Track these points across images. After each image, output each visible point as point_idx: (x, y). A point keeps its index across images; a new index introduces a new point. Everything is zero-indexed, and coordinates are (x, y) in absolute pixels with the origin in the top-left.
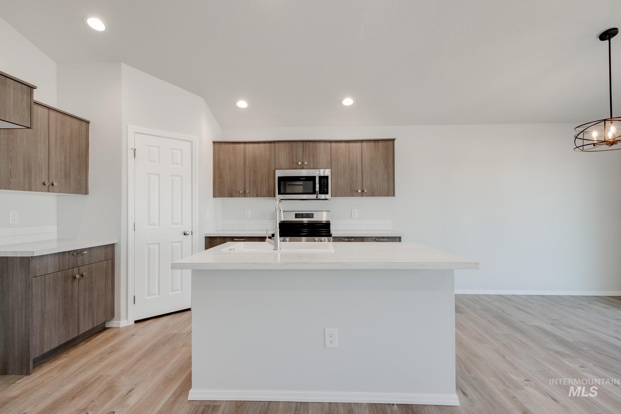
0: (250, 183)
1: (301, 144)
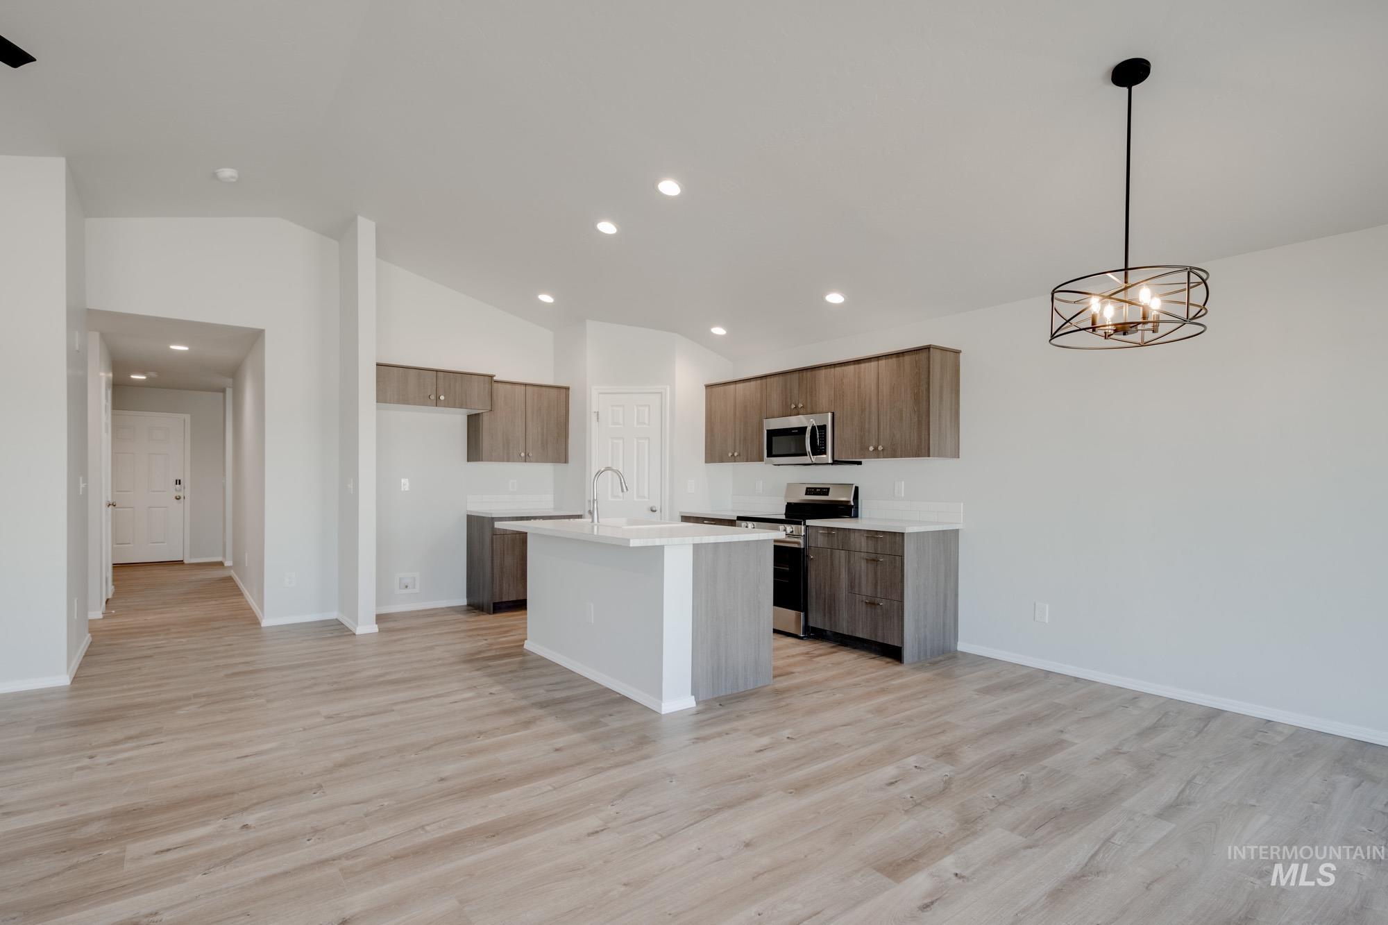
0: (740, 441)
1: (796, 376)
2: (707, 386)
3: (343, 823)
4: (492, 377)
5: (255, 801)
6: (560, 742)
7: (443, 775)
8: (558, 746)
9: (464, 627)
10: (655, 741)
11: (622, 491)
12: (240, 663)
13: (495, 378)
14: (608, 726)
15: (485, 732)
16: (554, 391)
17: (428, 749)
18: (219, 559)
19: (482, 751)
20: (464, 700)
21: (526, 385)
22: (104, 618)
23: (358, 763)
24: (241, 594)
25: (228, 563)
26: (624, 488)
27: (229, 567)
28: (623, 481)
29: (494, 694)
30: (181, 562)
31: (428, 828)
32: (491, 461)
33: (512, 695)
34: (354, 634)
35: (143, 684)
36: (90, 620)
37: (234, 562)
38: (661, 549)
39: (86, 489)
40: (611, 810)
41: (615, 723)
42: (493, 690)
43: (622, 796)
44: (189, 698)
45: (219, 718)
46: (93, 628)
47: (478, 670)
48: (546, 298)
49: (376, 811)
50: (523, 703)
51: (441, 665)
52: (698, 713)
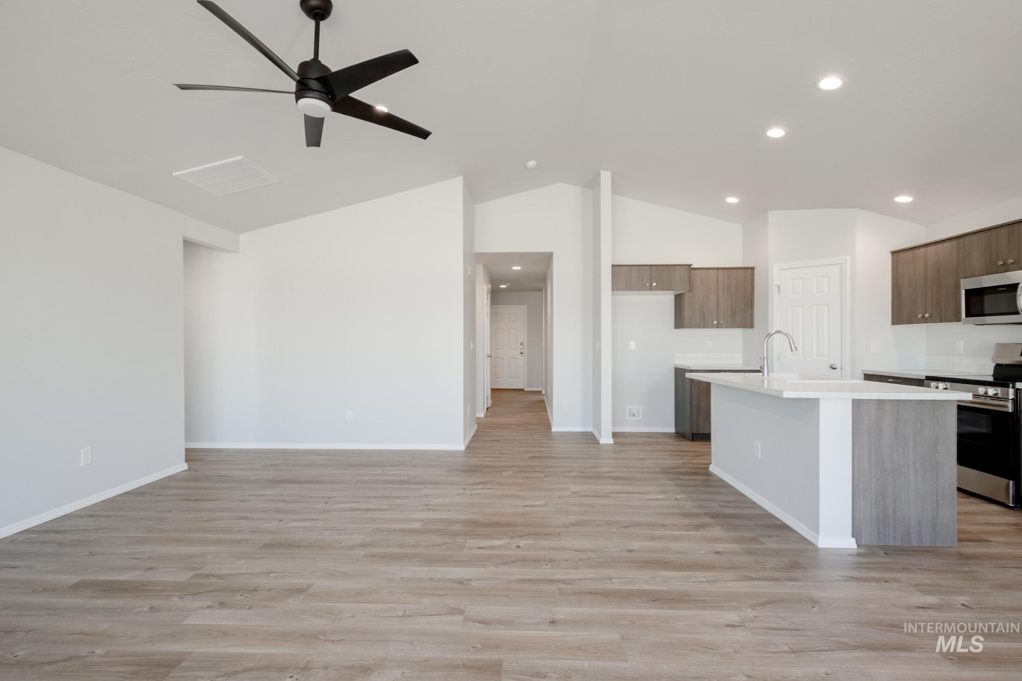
0: (932, 302)
2: (893, 253)
3: (566, 561)
4: (690, 265)
5: (526, 533)
6: (720, 547)
7: (631, 548)
8: (718, 550)
9: (669, 448)
10: (805, 568)
11: (792, 350)
12: (536, 451)
13: (692, 267)
14: (765, 544)
15: (666, 526)
16: (742, 271)
17: (626, 527)
18: (540, 389)
19: (662, 538)
20: (657, 500)
21: (718, 269)
22: (484, 418)
23: (583, 526)
24: (546, 411)
25: (543, 392)
26: (793, 348)
27: (543, 394)
28: (791, 342)
29: (678, 500)
30: (522, 390)
31: (613, 580)
32: (691, 328)
33: (692, 503)
34: (599, 443)
35: (494, 456)
36: (477, 418)
37: (545, 392)
38: (816, 401)
39: (475, 347)
40: (751, 613)
41: (771, 544)
42: (678, 497)
43: (764, 604)
44: (509, 467)
45: (521, 481)
46: (478, 421)
47: (671, 480)
48: (732, 200)
49: (586, 559)
50: (699, 511)
51: (646, 472)
52: (859, 555)
